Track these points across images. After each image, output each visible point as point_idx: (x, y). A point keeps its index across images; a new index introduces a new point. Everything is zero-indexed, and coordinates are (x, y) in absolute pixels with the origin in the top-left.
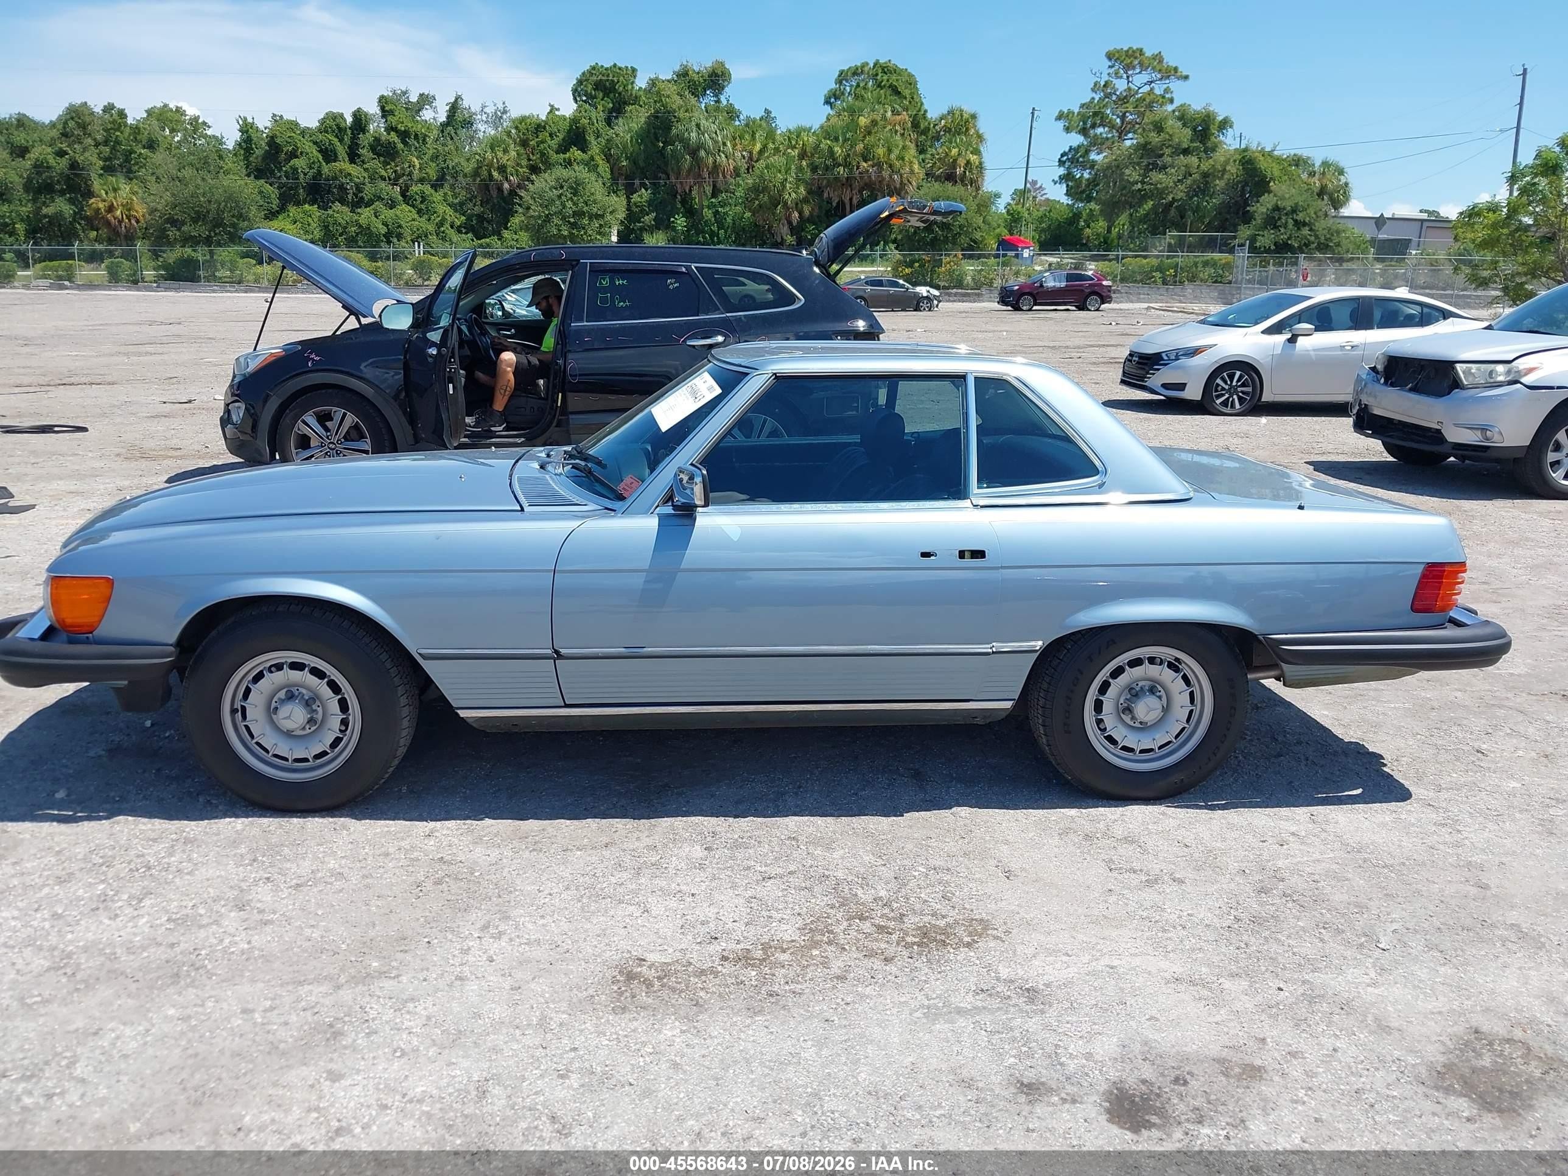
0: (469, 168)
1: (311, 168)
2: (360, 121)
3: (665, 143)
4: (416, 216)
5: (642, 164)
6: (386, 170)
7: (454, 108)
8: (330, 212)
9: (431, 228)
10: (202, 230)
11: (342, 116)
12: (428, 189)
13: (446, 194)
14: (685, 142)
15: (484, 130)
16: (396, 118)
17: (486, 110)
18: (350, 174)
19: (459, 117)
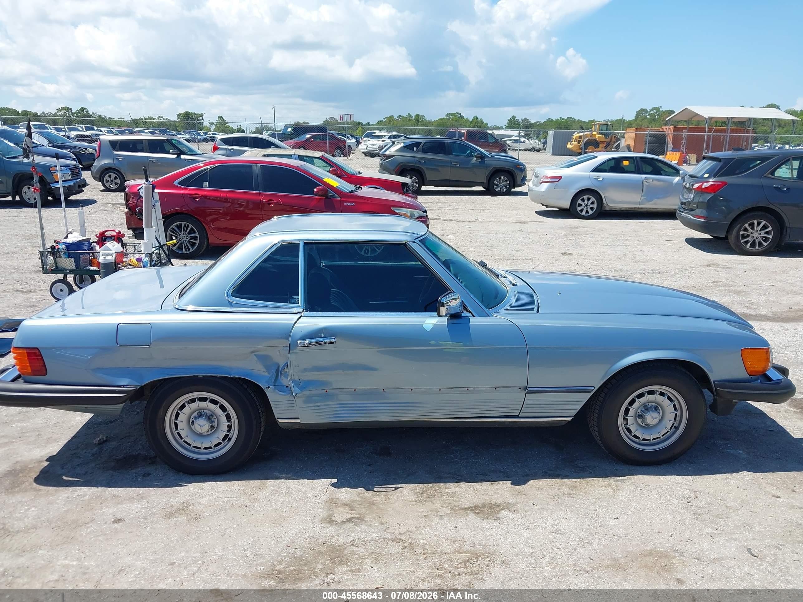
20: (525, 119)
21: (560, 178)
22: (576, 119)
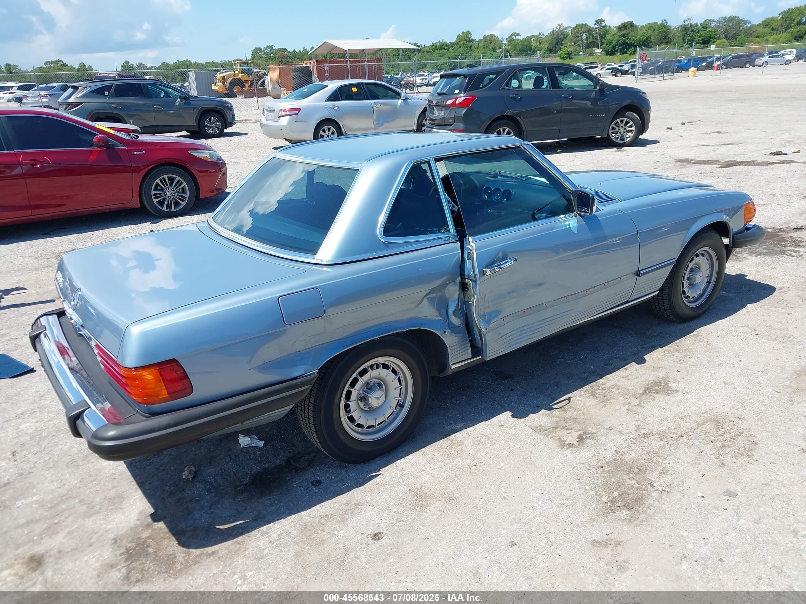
20: (141, 64)
21: (299, 110)
22: (193, 61)
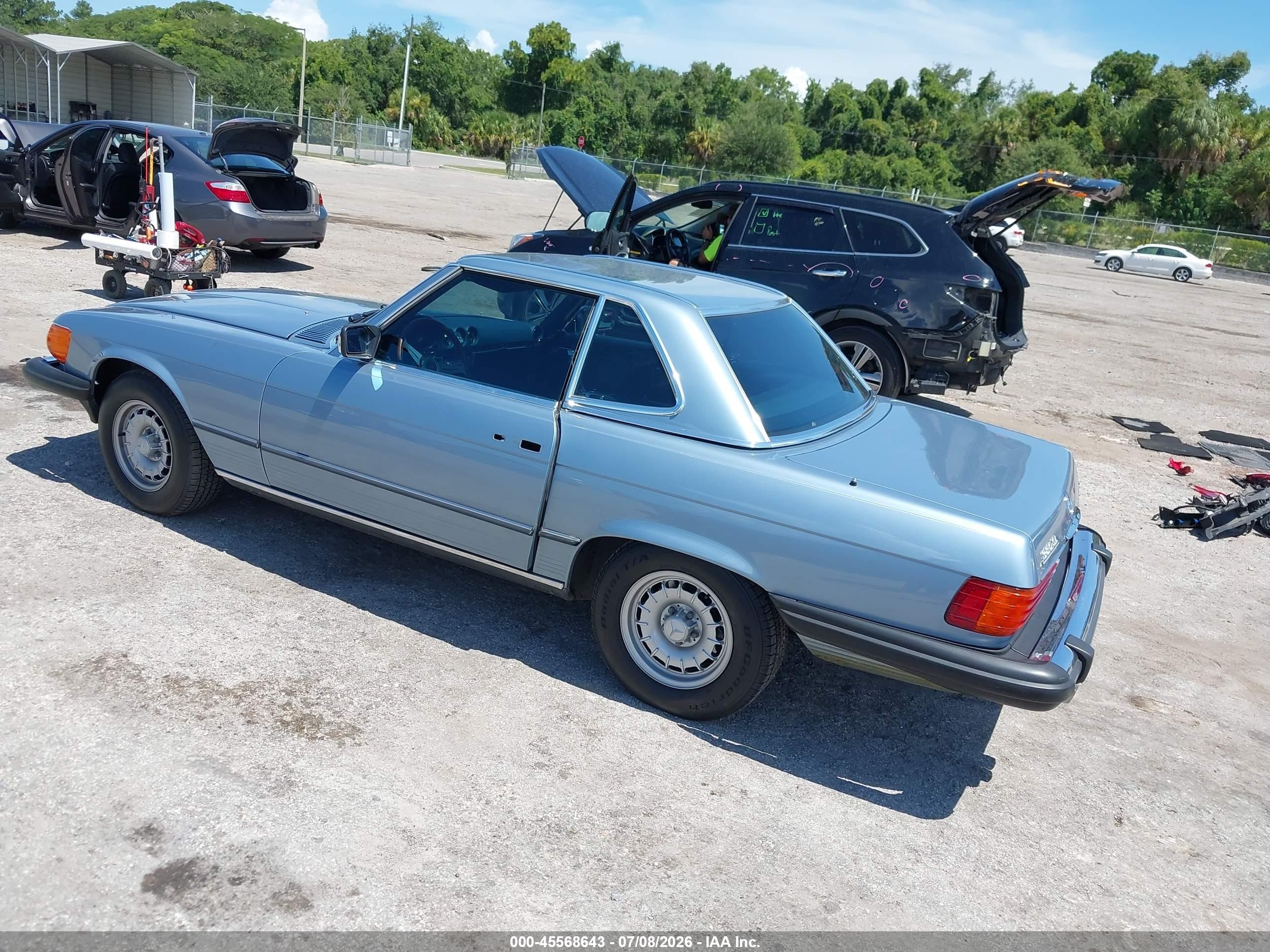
0: (976, 131)
1: (850, 121)
2: (900, 88)
3: (1164, 125)
4: (921, 168)
5: (1133, 141)
6: (909, 128)
7: (986, 82)
8: (854, 157)
9: (931, 178)
10: (748, 161)
11: (885, 83)
12: (938, 147)
13: (952, 152)
14: (1181, 125)
15: (1007, 101)
16: (930, 87)
17: (1014, 85)
18: (879, 129)
19: (988, 89)
